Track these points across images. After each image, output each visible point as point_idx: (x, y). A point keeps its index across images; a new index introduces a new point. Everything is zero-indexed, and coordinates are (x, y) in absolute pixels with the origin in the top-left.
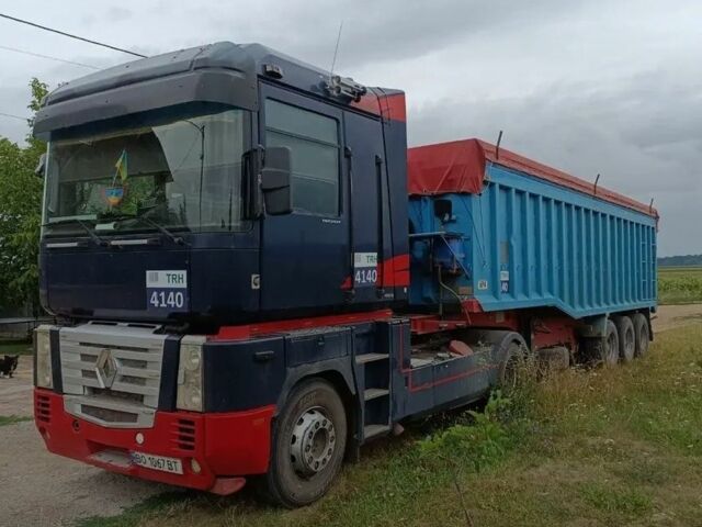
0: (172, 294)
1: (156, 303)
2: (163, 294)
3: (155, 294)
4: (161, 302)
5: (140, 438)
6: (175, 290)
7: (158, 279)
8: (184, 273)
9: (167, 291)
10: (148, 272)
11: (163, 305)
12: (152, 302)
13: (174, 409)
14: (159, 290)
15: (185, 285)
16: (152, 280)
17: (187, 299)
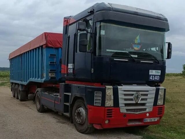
0: (156, 76)
1: (152, 79)
2: (153, 76)
3: (152, 76)
4: (153, 78)
5: (148, 115)
6: (157, 75)
7: (153, 72)
8: (160, 71)
9: (155, 76)
10: (150, 71)
11: (153, 79)
12: (150, 78)
13: (157, 105)
14: (153, 75)
15: (160, 74)
16: (151, 72)
17: (160, 78)
